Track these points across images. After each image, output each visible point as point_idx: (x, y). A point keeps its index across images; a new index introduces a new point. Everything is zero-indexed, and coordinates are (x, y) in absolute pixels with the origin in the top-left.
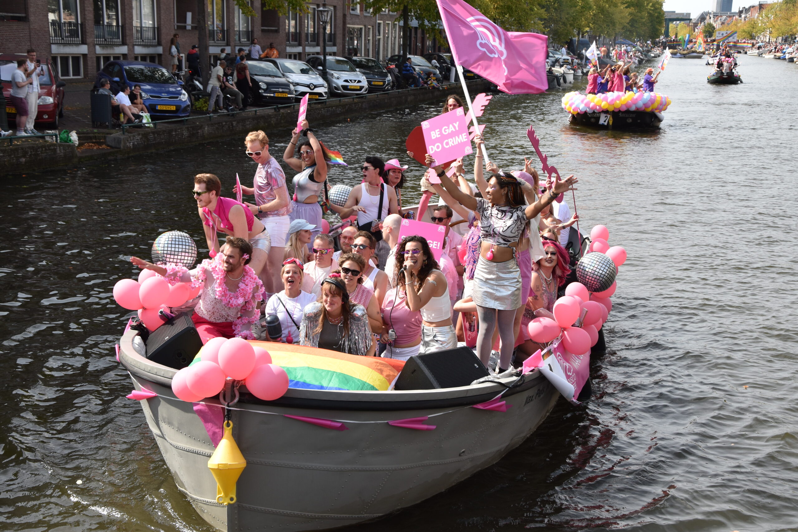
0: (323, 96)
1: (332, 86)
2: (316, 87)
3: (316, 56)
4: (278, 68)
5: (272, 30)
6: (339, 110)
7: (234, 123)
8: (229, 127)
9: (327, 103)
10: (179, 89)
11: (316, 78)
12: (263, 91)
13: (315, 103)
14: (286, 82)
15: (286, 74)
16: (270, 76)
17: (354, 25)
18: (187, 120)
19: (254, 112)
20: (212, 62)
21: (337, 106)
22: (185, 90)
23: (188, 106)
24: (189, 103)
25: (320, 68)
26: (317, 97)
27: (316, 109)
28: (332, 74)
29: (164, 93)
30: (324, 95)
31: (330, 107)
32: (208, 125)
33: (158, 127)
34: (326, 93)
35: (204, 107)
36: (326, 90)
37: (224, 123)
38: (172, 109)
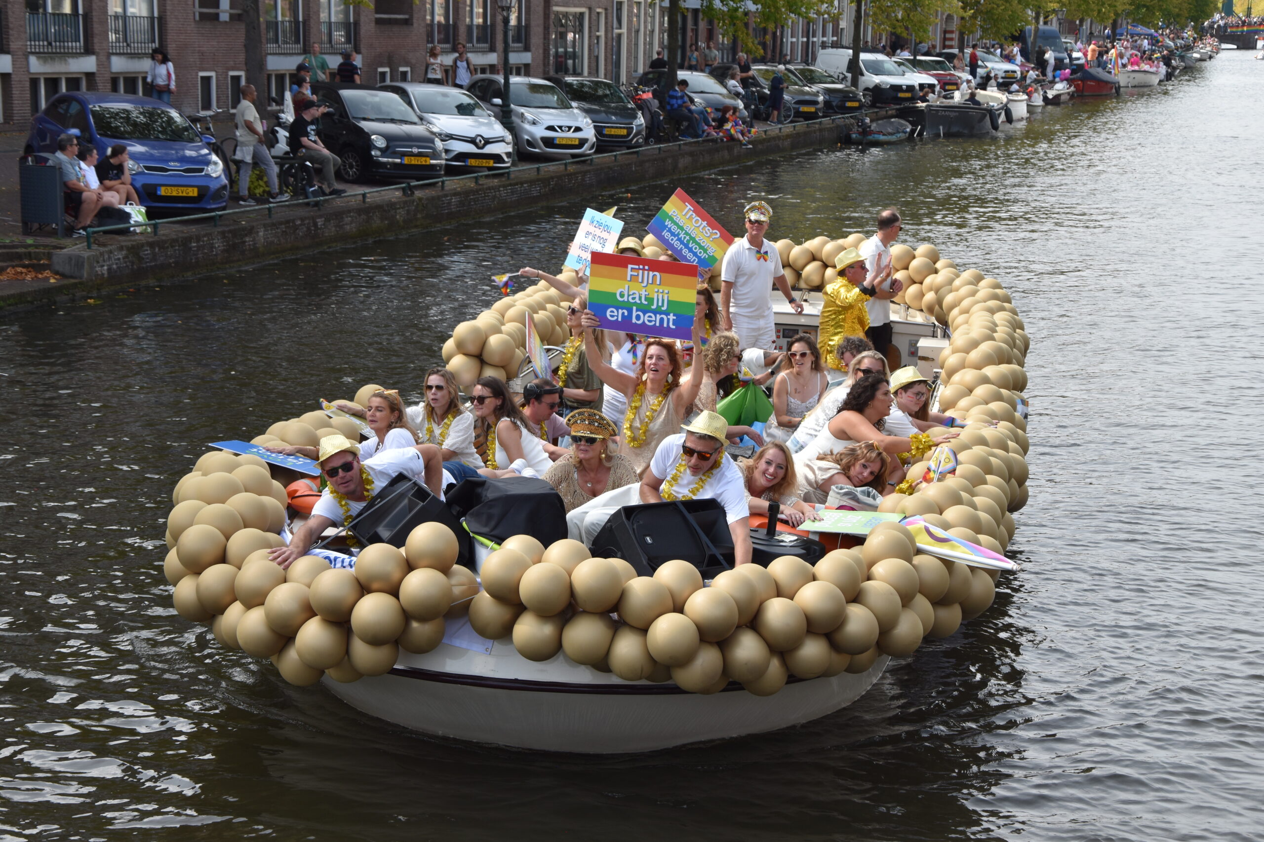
0: (504, 162)
1: (522, 138)
2: (488, 142)
3: (488, 76)
4: (410, 104)
5: (396, 20)
6: (535, 191)
7: (320, 222)
8: (309, 229)
9: (512, 176)
10: (205, 151)
11: (489, 125)
12: (379, 153)
13: (487, 176)
14: (427, 134)
15: (425, 115)
16: (393, 121)
17: (569, 6)
18: (221, 216)
19: (361, 198)
20: (274, 94)
21: (532, 182)
22: (217, 155)
23: (224, 187)
24: (225, 181)
25: (498, 101)
26: (491, 163)
27: (489, 188)
28: (522, 114)
29: (174, 161)
30: (506, 159)
31: (517, 184)
32: (265, 226)
33: (161, 232)
34: (508, 154)
35: (256, 188)
36: (510, 149)
37: (299, 222)
38: (191, 194)
